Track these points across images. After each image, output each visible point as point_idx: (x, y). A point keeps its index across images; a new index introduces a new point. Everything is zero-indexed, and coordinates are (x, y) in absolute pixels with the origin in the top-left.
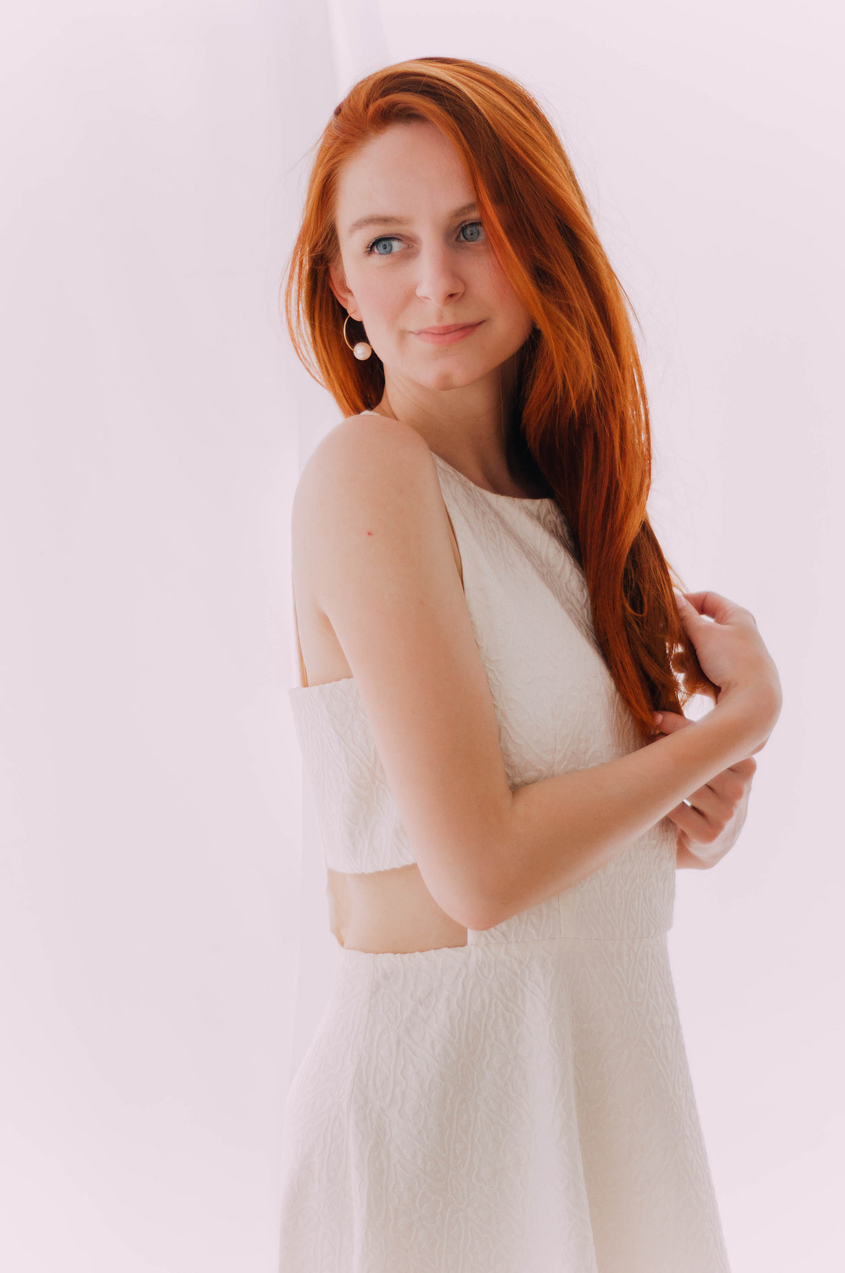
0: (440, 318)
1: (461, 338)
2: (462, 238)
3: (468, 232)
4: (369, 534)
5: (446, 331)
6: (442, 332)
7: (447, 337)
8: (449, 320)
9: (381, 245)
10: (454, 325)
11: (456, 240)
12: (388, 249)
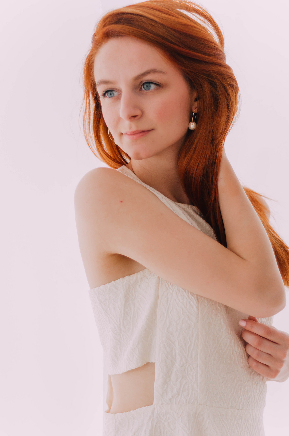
0: (131, 128)
1: (141, 136)
2: (143, 89)
3: (145, 86)
4: (121, 202)
5: (134, 133)
6: (132, 134)
7: (135, 136)
8: (134, 129)
9: (109, 93)
10: (137, 131)
11: (140, 90)
12: (112, 95)
